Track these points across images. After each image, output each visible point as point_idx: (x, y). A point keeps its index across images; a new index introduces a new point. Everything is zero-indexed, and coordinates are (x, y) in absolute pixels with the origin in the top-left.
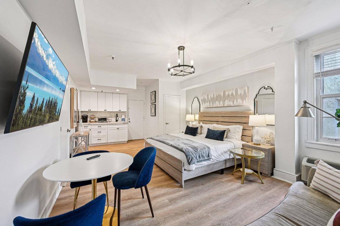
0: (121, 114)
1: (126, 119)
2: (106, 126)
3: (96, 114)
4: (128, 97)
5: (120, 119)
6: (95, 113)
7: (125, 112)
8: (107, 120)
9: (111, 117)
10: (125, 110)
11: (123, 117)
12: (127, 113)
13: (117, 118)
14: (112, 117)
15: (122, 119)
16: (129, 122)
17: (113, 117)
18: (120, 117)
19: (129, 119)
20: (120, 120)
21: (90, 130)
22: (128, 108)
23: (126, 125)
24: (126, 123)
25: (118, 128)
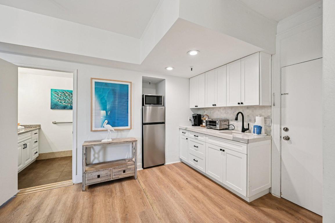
1: (275, 129)
2: (204, 137)
8: (217, 125)
12: (275, 111)
19: (285, 130)
21: (187, 139)
22: (282, 93)
23: (243, 146)
24: (241, 141)
25: (223, 149)
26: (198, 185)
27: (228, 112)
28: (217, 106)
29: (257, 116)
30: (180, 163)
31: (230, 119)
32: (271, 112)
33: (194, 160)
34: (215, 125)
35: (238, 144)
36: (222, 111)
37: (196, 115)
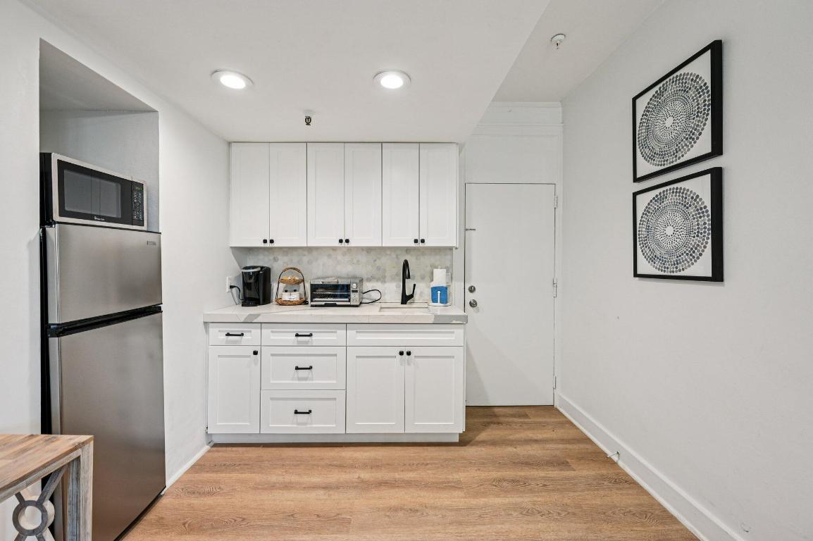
0: (427, 260)
1: (456, 290)
2: (342, 332)
3: (310, 262)
4: (463, 168)
5: (422, 291)
6: (305, 259)
7: (451, 249)
8: (353, 295)
9: (378, 280)
10: (451, 240)
11: (440, 278)
12: (458, 256)
13: (409, 284)
14: (383, 279)
15: (434, 290)
16: (473, 304)
17: (387, 274)
18: (423, 278)
19: (472, 290)
20: (421, 293)
21: (255, 353)
22: (467, 227)
23: (455, 330)
24: (454, 322)
25: (405, 350)
26: (356, 476)
27: (358, 261)
28: (352, 244)
29: (437, 268)
30: (209, 451)
31: (365, 277)
32: (452, 261)
33: (296, 412)
34: (348, 296)
35: (444, 328)
36: (340, 257)
37: (259, 269)
